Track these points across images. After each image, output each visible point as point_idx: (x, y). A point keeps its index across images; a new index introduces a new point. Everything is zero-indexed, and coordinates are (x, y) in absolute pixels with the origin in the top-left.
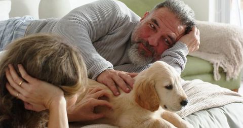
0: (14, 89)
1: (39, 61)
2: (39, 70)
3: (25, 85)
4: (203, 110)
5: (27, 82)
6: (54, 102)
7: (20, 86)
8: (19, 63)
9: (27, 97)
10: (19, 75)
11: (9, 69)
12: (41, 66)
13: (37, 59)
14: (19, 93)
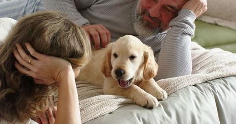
0: (23, 67)
1: (48, 37)
2: (47, 46)
3: (34, 62)
4: (218, 78)
5: (36, 59)
6: (62, 74)
7: (30, 63)
8: (27, 42)
9: (37, 73)
10: (28, 53)
11: (16, 48)
12: (49, 42)
13: (45, 36)
14: (29, 70)
